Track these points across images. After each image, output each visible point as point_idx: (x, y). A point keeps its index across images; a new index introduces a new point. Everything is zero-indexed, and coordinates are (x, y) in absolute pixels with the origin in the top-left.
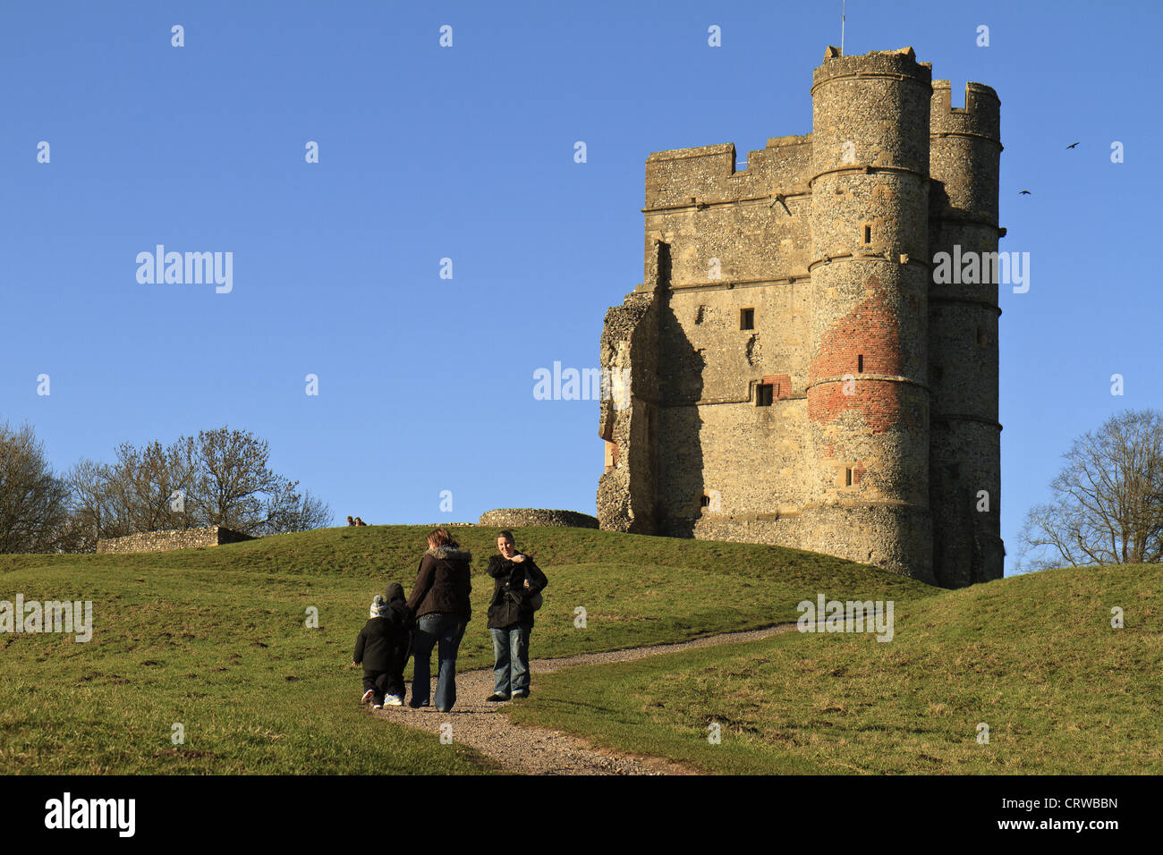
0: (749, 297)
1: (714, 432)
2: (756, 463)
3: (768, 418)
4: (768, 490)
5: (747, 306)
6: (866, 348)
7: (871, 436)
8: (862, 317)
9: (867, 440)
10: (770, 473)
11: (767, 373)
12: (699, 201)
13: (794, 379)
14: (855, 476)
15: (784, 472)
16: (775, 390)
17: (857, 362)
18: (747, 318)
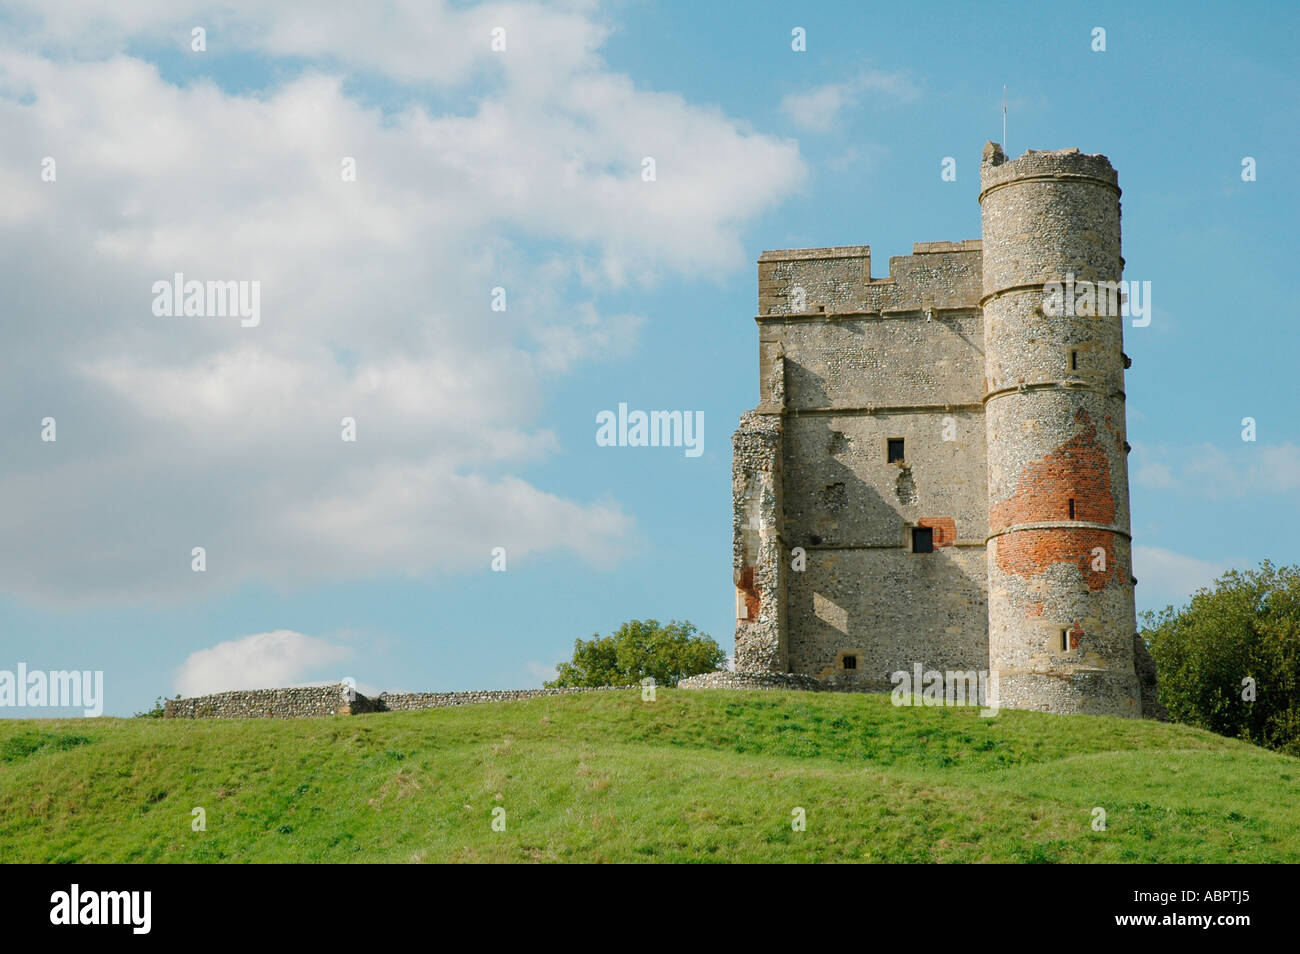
0: (897, 426)
1: (859, 582)
2: (915, 619)
3: (927, 567)
4: (931, 652)
5: (895, 435)
6: (1077, 492)
7: (1087, 593)
8: (1072, 456)
9: (1083, 597)
10: (933, 632)
11: (925, 515)
12: (828, 312)
13: (957, 522)
14: (1071, 640)
15: (950, 631)
16: (936, 534)
17: (1067, 508)
18: (896, 448)
